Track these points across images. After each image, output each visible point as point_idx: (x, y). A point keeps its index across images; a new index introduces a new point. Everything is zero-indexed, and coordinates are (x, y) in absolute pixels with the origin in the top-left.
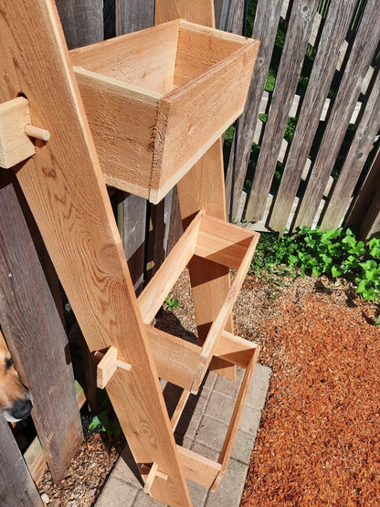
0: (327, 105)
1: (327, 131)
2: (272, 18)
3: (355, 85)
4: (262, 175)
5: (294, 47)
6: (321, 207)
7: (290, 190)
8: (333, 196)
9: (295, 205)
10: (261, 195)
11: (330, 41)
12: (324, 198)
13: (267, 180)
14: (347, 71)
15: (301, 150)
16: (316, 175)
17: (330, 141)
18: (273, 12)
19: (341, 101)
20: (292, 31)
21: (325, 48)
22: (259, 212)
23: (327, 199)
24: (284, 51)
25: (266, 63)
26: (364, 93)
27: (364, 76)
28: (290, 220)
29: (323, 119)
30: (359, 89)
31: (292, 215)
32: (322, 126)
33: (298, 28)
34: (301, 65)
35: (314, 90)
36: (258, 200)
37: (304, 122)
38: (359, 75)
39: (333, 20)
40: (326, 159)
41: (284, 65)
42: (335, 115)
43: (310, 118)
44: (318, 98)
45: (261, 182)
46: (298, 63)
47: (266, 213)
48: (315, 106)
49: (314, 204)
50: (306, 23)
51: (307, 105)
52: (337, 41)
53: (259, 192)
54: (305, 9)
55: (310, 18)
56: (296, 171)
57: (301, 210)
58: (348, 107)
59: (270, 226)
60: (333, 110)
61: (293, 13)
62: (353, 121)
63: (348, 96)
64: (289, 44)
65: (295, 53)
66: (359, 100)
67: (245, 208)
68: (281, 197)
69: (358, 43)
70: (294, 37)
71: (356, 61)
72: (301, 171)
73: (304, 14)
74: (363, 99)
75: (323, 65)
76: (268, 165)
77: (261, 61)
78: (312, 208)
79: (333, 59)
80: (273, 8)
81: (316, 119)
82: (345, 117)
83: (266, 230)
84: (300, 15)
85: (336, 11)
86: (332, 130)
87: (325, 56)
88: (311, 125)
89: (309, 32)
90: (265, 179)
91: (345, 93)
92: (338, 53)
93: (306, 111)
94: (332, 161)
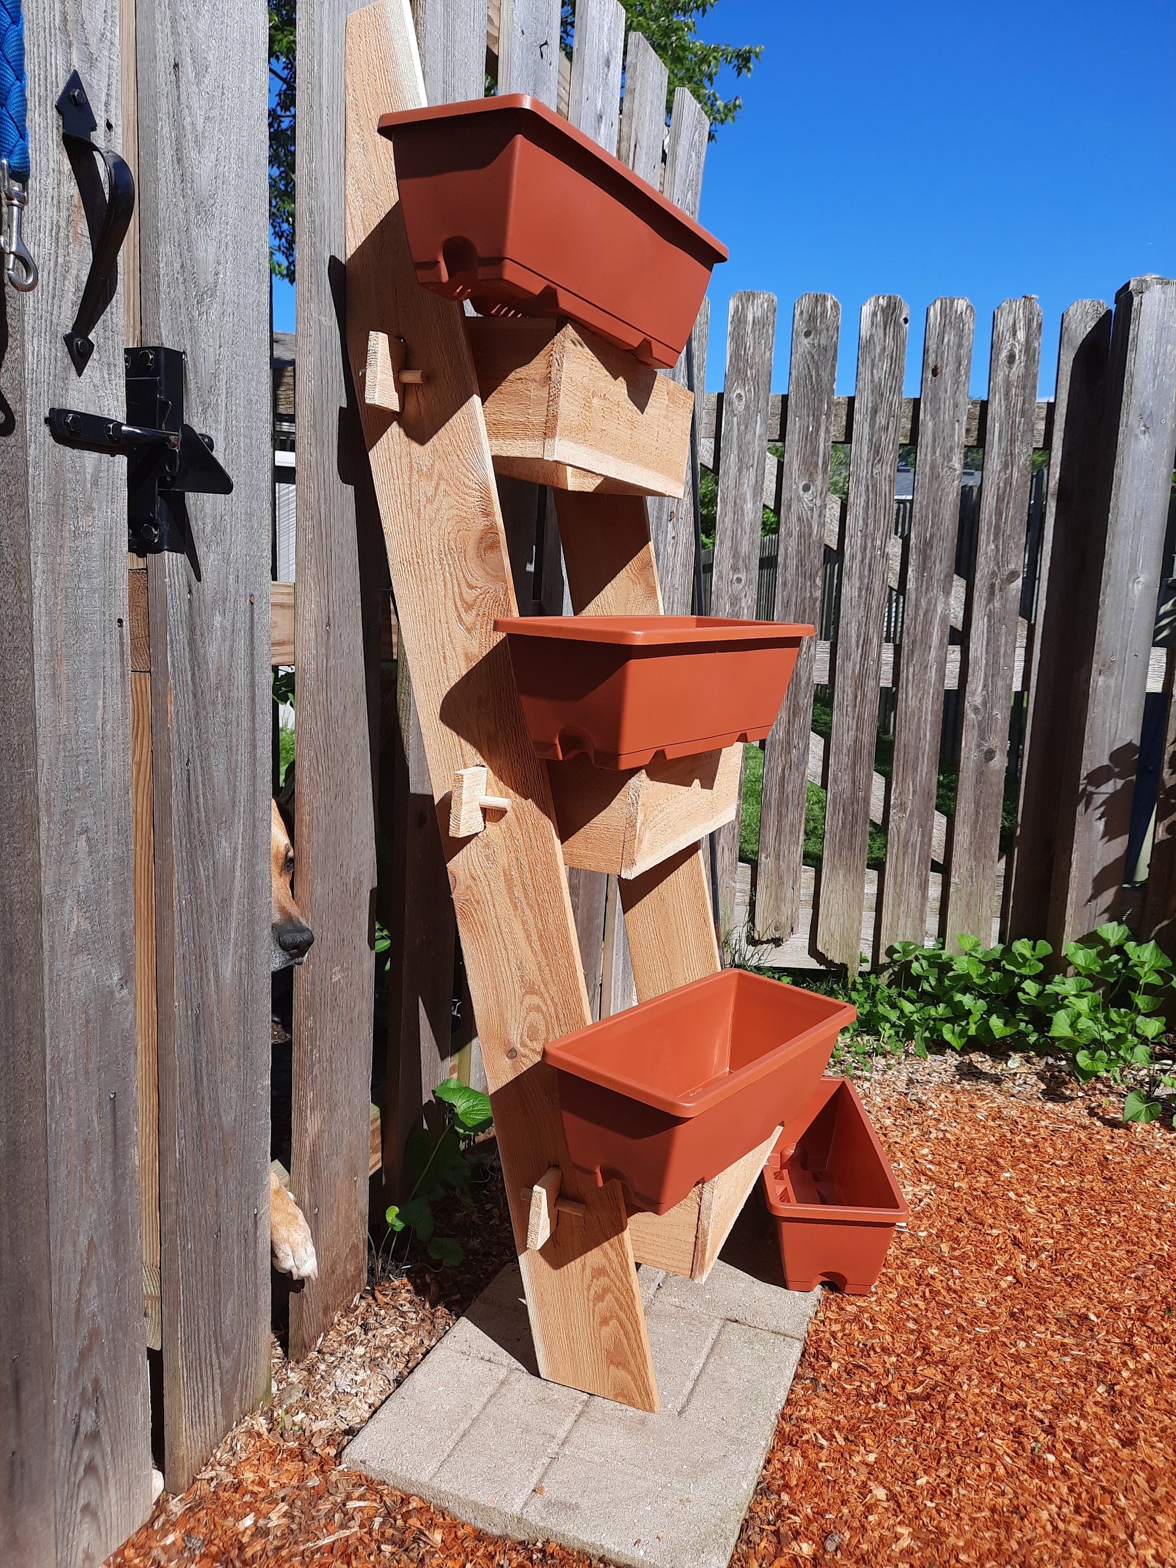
0: (888, 654)
1: (901, 705)
2: (749, 506)
3: (935, 610)
4: (780, 814)
5: (799, 552)
6: (934, 891)
7: (851, 847)
8: (955, 860)
9: (871, 889)
10: (783, 866)
11: (865, 536)
12: (935, 867)
13: (792, 825)
14: (911, 585)
15: (856, 750)
16: (902, 807)
17: (913, 727)
18: (749, 496)
19: (914, 642)
20: (790, 524)
21: (858, 549)
22: (786, 910)
23: (944, 868)
24: (780, 559)
25: (750, 582)
26: (959, 627)
27: (947, 594)
28: (868, 933)
29: (886, 682)
30: (944, 619)
31: (869, 917)
32: (889, 699)
33: (799, 519)
34: (819, 582)
35: (854, 626)
36: (780, 878)
37: (850, 691)
38: (936, 591)
39: (862, 501)
40: (915, 770)
41: (785, 584)
42: (908, 672)
43: (860, 681)
44: (867, 641)
45: (779, 832)
46: (812, 578)
47: (805, 915)
48: (864, 656)
49: (916, 881)
50: (812, 510)
51: (847, 657)
52: (879, 535)
53: (778, 857)
54: (806, 488)
55: (818, 502)
56: (854, 799)
57: (888, 900)
58: (933, 653)
59: (820, 947)
60: (903, 661)
61: (785, 495)
62: (952, 683)
63: (927, 634)
64: (788, 548)
65: (801, 561)
66: (952, 643)
67: (752, 904)
68: (833, 868)
69: (918, 536)
70: (795, 534)
71: (923, 568)
72: (866, 800)
73: (806, 497)
74: (960, 637)
75: (861, 578)
76: (789, 788)
77: (739, 580)
78: (913, 893)
79: (879, 568)
80: (747, 490)
81: (872, 683)
82: (933, 674)
83: (813, 964)
84: (799, 499)
85: (863, 488)
86: (913, 703)
87: (862, 561)
88: (864, 695)
89: (822, 525)
90: (787, 823)
91: (919, 628)
92: (885, 556)
93: (848, 669)
94: (929, 772)
